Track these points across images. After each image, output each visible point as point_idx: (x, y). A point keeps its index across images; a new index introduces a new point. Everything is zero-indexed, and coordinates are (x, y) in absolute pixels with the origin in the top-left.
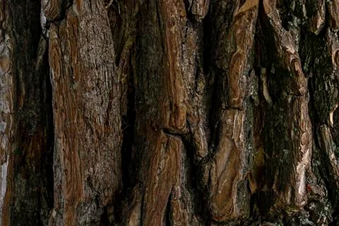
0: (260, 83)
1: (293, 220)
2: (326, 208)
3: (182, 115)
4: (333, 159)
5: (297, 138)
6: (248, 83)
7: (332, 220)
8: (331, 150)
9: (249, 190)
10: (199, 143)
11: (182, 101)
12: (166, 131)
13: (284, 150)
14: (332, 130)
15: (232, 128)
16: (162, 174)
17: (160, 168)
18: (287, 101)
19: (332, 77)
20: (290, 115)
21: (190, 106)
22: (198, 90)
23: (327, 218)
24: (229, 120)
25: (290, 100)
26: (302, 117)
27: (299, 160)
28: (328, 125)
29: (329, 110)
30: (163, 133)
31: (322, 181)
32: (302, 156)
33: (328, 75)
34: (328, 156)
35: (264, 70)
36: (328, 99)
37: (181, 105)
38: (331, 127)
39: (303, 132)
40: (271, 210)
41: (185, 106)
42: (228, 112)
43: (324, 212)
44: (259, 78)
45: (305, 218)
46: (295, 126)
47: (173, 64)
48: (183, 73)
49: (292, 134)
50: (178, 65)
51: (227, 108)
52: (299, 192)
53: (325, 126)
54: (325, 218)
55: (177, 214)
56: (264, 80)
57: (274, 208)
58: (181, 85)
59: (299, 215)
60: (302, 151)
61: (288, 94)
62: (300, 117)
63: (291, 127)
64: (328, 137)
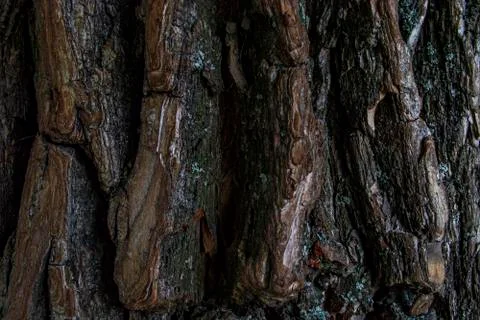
0: (225, 52)
1: (289, 307)
2: (360, 286)
3: (68, 108)
4: (375, 195)
5: (284, 150)
6: (186, 44)
7: (371, 309)
8: (370, 178)
9: (202, 249)
10: (100, 159)
11: (66, 81)
12: (47, 138)
13: (262, 175)
14: (374, 143)
15: (157, 131)
16: (37, 215)
17: (34, 206)
18: (269, 79)
19: (372, 41)
20: (272, 106)
21: (83, 92)
22: (104, 63)
23: (361, 305)
24: (153, 117)
25: (273, 75)
26: (295, 108)
27: (288, 196)
28: (366, 132)
29: (366, 104)
30: (40, 142)
31: (354, 234)
32: (293, 189)
33: (364, 38)
34: (363, 189)
35: (231, 27)
36: (365, 84)
37: (65, 89)
38: (370, 136)
39: (297, 139)
40: (235, 292)
41: (72, 92)
42: (152, 100)
43: (355, 294)
44: (223, 40)
45: (313, 306)
46: (281, 128)
47: (50, 13)
48: (69, 31)
49: (277, 143)
50: (59, 14)
51: (150, 94)
52: (284, 263)
53: (359, 133)
54: (356, 307)
55: (57, 291)
56: (232, 43)
57: (238, 289)
58: (65, 52)
59: (299, 301)
60: (293, 176)
61: (271, 64)
62: (290, 108)
63: (275, 130)
64: (363, 153)
